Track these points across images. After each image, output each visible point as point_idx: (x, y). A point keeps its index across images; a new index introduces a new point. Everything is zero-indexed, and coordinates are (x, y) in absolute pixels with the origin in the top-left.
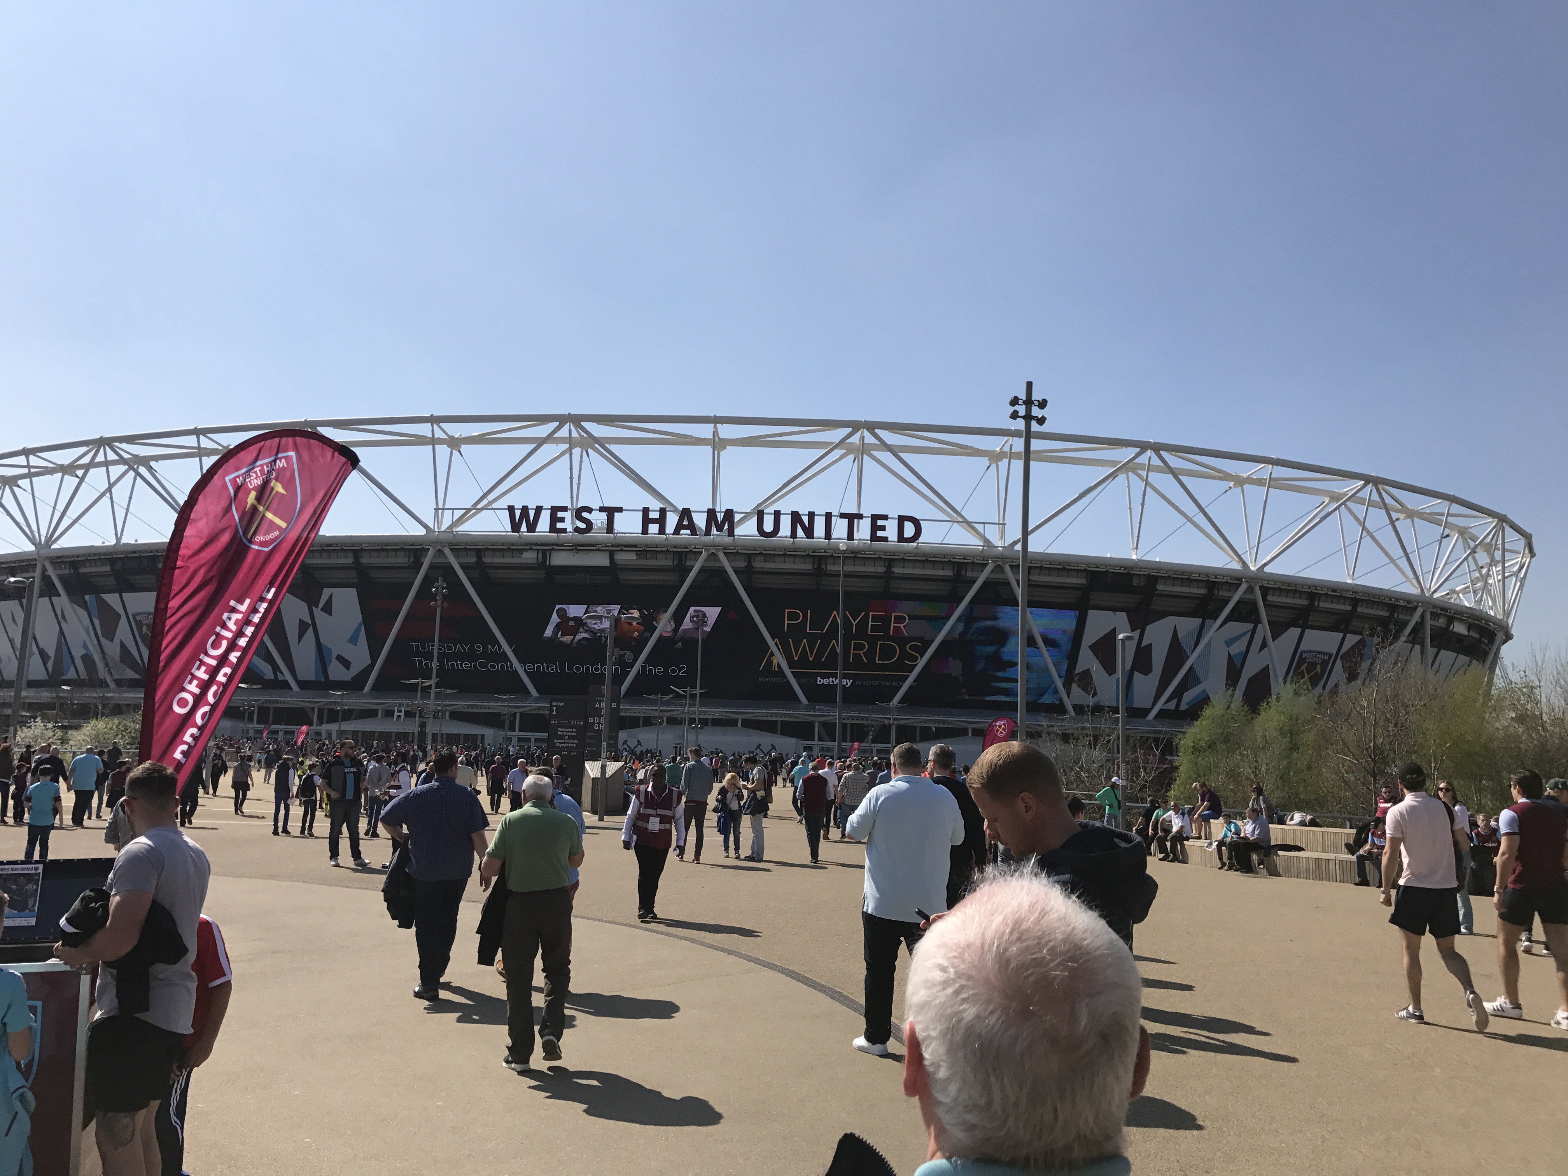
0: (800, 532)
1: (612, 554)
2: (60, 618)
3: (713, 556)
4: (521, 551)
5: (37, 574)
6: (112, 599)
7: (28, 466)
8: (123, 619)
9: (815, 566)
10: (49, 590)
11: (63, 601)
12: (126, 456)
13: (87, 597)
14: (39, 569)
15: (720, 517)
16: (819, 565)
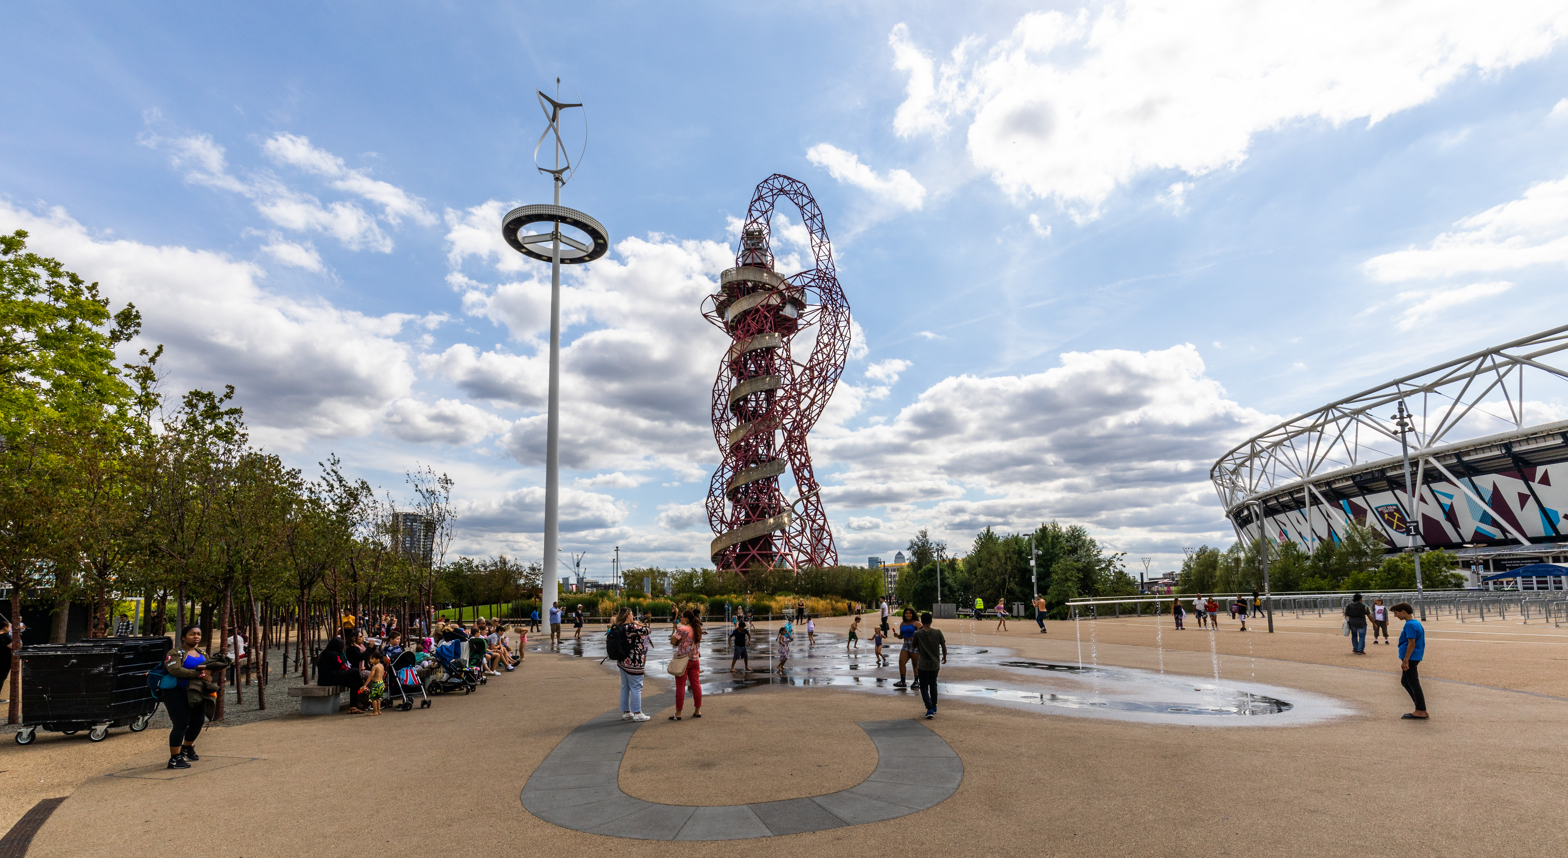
2: (1327, 517)
5: (1306, 493)
6: (1359, 501)
7: (1287, 433)
8: (1369, 512)
10: (1315, 501)
11: (1326, 506)
12: (1347, 411)
13: (1341, 502)
14: (1306, 490)
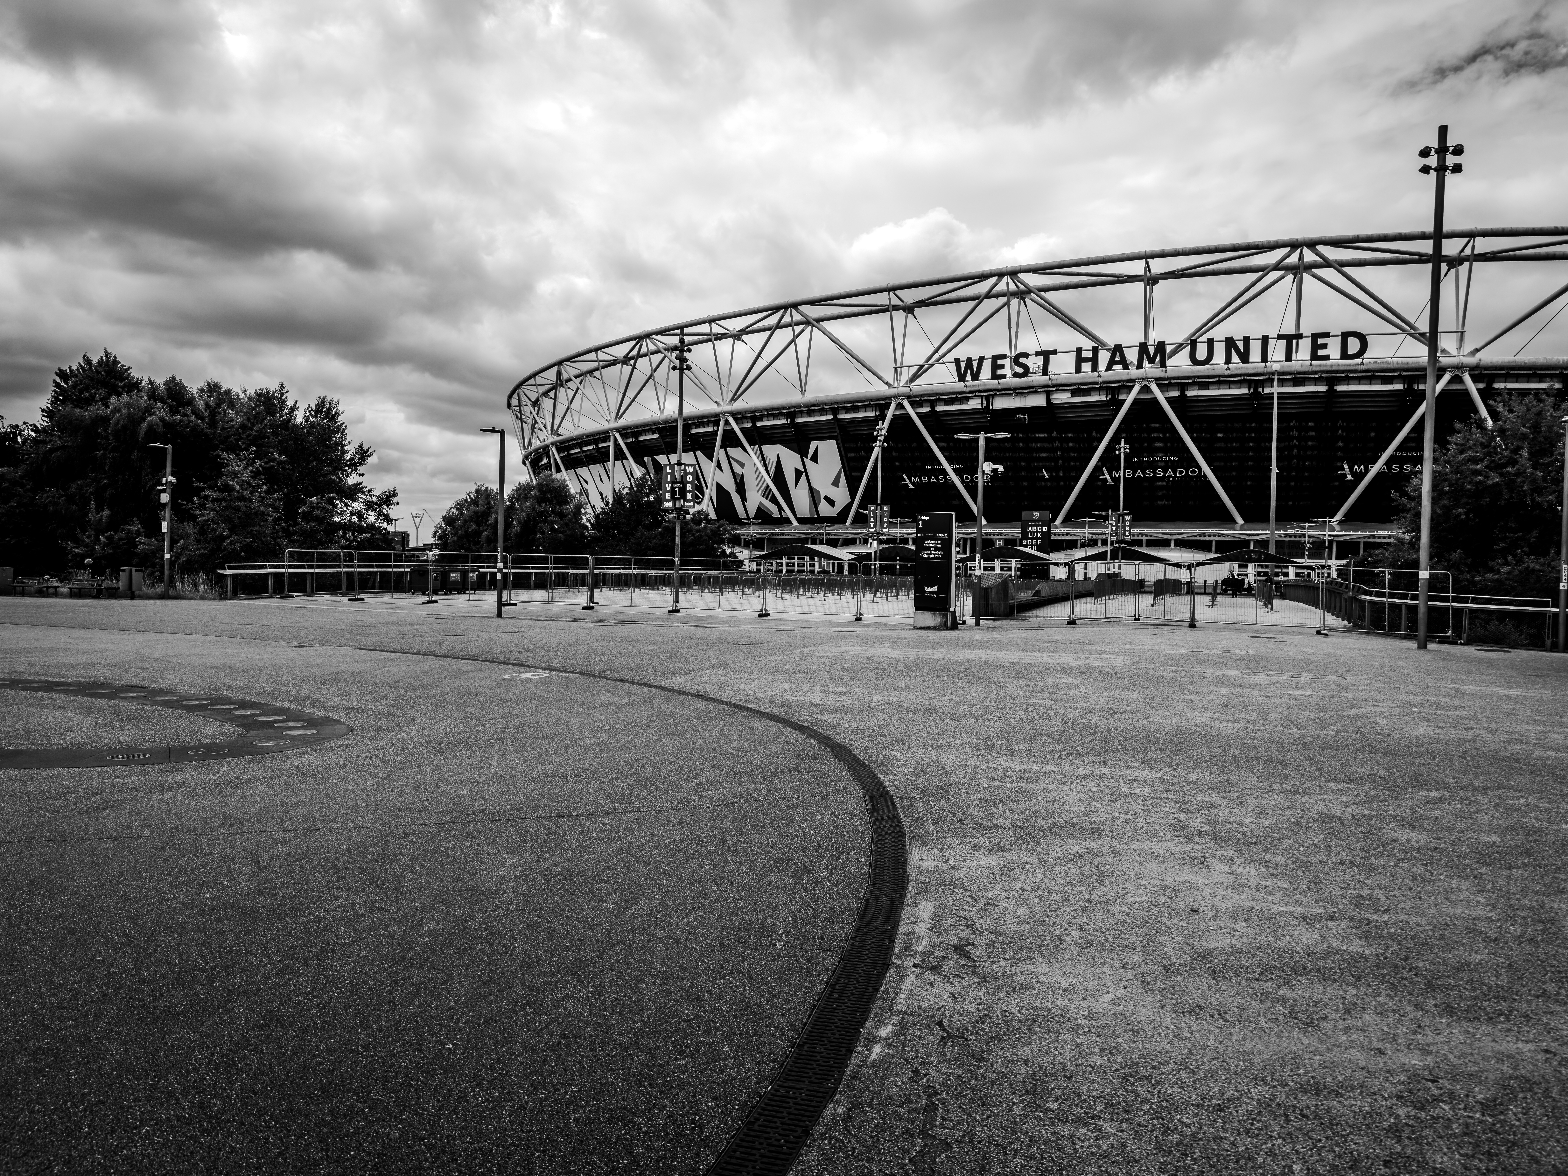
0: (1235, 358)
1: (1048, 395)
3: (1146, 389)
4: (967, 399)
5: (611, 444)
6: (661, 459)
7: (598, 361)
9: (1252, 390)
10: (620, 455)
11: (630, 462)
12: (661, 346)
13: (646, 459)
14: (611, 440)
15: (1152, 350)
16: (1256, 389)
